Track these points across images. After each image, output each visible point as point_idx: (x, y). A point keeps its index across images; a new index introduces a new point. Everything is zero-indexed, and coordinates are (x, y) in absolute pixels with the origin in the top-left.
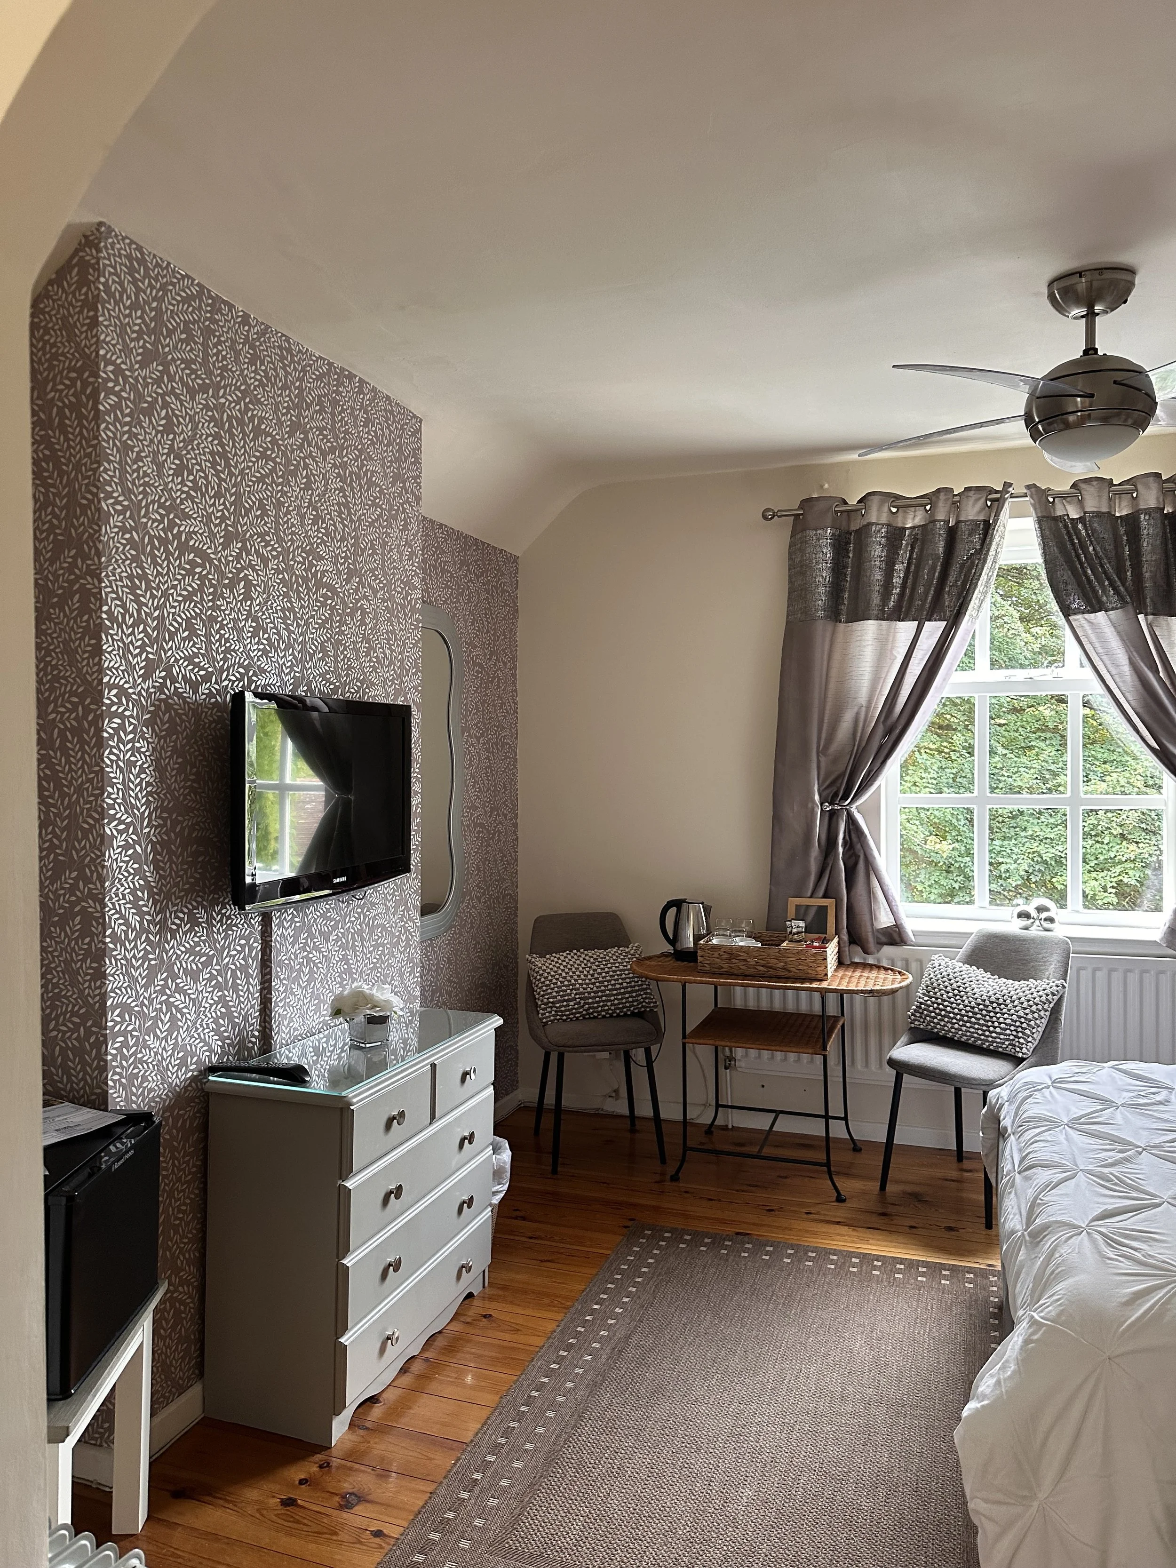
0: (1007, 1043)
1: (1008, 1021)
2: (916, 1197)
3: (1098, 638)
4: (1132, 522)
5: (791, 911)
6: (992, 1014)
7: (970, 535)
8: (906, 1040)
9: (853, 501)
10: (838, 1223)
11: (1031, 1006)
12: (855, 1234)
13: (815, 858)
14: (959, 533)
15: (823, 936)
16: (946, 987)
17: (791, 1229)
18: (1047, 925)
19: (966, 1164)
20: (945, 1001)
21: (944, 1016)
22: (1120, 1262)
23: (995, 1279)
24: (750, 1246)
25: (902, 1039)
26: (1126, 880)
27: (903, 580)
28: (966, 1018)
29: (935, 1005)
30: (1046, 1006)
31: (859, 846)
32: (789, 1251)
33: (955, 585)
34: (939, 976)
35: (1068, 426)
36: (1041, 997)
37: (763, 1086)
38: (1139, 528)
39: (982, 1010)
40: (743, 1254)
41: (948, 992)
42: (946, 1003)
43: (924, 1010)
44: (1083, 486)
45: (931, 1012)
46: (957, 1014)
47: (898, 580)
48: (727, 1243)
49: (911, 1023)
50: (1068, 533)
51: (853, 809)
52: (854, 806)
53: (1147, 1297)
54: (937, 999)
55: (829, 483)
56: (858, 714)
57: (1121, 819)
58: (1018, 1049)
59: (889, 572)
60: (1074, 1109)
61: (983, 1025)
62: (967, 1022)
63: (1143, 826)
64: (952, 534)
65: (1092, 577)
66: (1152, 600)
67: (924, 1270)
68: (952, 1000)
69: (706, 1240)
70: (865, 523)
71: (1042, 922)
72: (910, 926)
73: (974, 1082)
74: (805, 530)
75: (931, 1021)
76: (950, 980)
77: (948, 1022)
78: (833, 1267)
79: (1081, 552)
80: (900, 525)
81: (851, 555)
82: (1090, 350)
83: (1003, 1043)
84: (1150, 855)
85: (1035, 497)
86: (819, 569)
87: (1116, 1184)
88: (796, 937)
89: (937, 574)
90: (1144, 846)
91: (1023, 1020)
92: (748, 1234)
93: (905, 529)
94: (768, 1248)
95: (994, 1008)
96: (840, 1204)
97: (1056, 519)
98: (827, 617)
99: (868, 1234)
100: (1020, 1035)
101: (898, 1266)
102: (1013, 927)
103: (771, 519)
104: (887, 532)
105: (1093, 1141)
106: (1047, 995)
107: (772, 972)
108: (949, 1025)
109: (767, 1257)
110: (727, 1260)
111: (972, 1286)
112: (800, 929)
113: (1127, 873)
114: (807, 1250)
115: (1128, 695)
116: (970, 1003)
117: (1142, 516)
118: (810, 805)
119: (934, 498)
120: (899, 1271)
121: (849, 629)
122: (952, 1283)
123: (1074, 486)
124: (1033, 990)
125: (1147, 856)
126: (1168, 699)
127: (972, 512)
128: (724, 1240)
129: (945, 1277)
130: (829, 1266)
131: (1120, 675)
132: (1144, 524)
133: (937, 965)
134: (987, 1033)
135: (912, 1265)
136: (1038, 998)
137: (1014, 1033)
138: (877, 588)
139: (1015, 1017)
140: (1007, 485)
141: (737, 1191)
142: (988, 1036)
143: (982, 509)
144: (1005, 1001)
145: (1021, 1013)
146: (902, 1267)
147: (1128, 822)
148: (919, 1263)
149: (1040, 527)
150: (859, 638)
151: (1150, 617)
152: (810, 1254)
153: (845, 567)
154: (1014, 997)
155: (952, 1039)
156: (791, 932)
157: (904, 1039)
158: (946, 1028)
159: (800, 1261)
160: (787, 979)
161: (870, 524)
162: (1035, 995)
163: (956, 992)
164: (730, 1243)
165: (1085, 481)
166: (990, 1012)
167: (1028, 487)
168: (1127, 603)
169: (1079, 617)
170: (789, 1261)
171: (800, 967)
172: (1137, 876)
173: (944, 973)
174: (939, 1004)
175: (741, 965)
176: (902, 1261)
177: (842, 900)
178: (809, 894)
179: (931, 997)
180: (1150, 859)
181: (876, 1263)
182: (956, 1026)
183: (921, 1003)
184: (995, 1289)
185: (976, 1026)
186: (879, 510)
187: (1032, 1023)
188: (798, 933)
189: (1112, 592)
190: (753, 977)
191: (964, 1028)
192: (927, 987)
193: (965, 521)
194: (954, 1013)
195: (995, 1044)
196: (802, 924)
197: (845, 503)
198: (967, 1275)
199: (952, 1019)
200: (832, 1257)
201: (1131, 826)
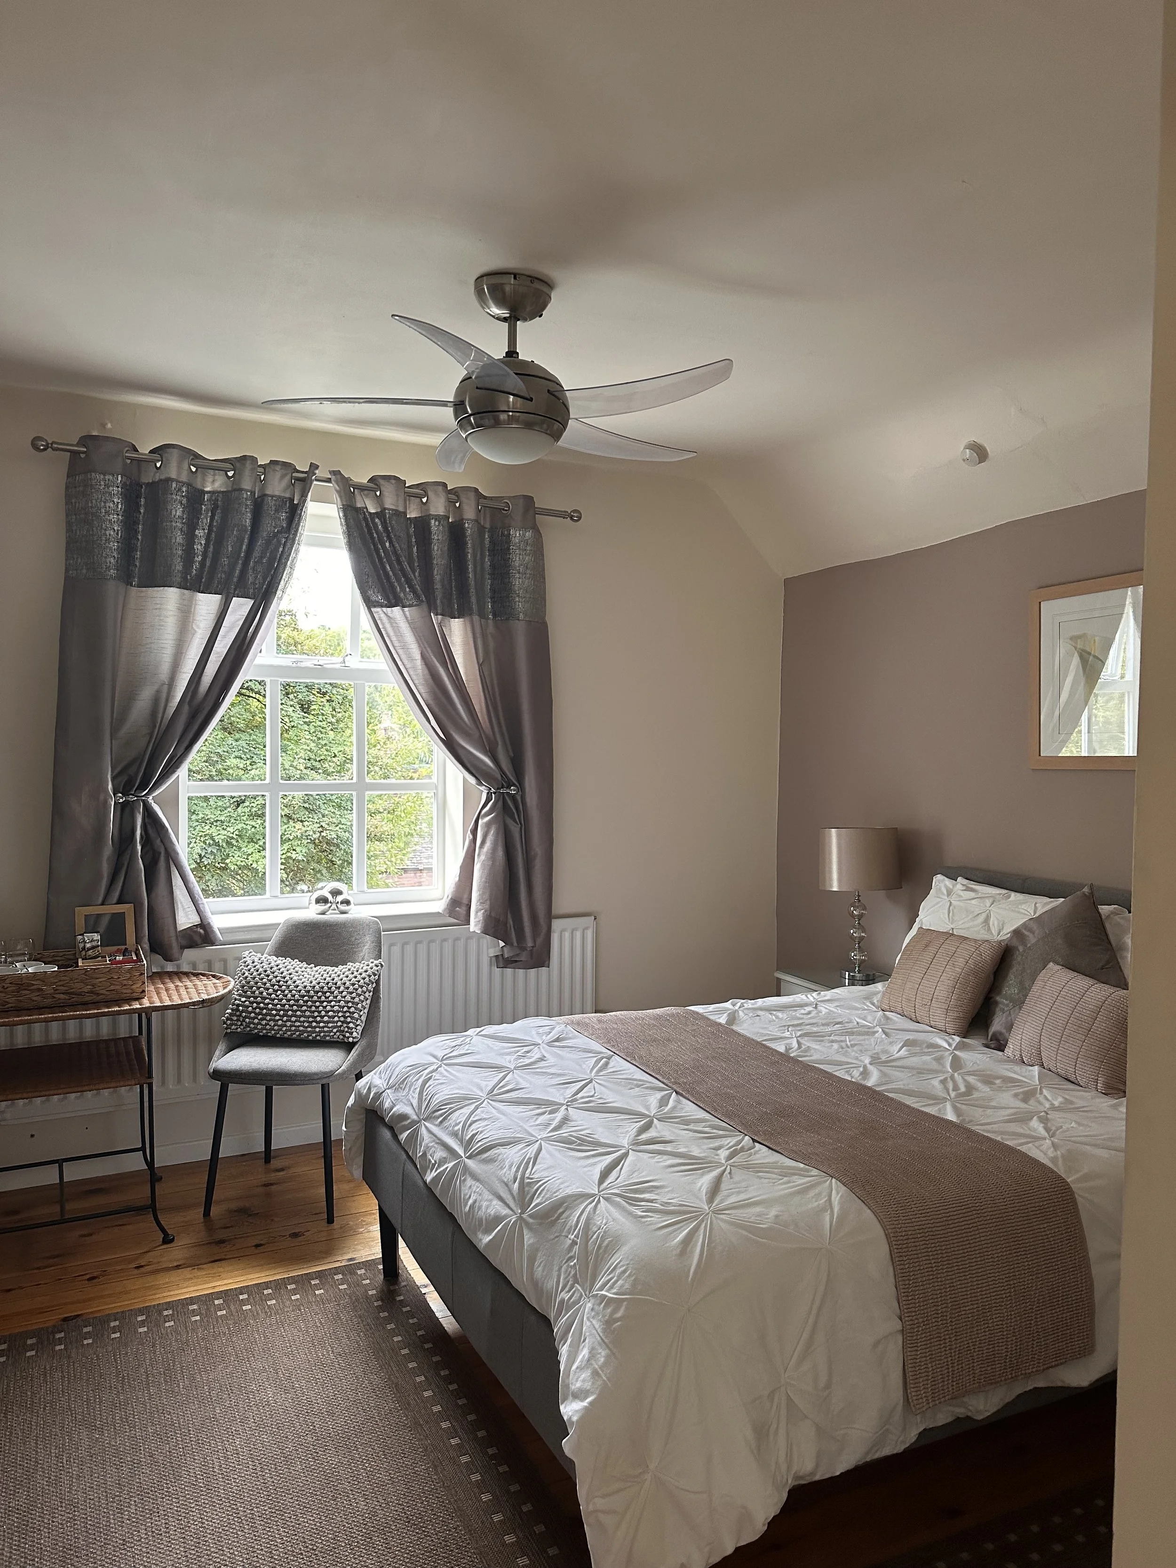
0: (335, 1030)
1: (336, 1008)
2: (244, 1212)
3: (395, 632)
4: (422, 525)
5: (80, 923)
6: (318, 1004)
7: (277, 511)
8: (224, 1047)
9: (145, 449)
10: (178, 1267)
11: (357, 990)
12: (199, 1273)
13: (109, 858)
14: (265, 507)
15: (123, 947)
16: (265, 984)
17: (127, 1293)
18: (343, 907)
19: (275, 1163)
20: (266, 998)
21: (266, 1015)
22: (651, 1217)
23: (363, 1271)
24: (89, 1329)
25: (219, 1047)
26: (294, 856)
27: (205, 547)
28: (290, 1013)
29: (255, 1005)
30: (370, 987)
31: (158, 841)
32: (139, 1319)
33: (259, 562)
34: (255, 973)
35: (497, 424)
36: (364, 979)
37: (32, 1136)
38: (430, 533)
39: (307, 1001)
40: (85, 1342)
41: (268, 989)
42: (267, 1001)
43: (243, 1011)
44: (382, 482)
45: (251, 1013)
46: (280, 1010)
47: (199, 547)
48: (58, 1336)
49: (226, 1029)
50: (367, 525)
51: (150, 799)
52: (151, 798)
53: (694, 1239)
54: (256, 998)
55: (111, 422)
56: (158, 692)
57: (287, 800)
58: (347, 1035)
59: (190, 537)
60: (483, 1084)
61: (309, 1017)
62: (291, 1016)
63: (306, 805)
64: (258, 505)
65: (391, 574)
66: (442, 602)
67: (293, 1286)
68: (273, 996)
69: (29, 1342)
70: (163, 477)
71: (339, 905)
72: (218, 923)
73: (316, 1077)
74: (90, 471)
75: (250, 1023)
76: (268, 976)
77: (270, 1020)
78: (198, 1318)
79: (380, 546)
80: (199, 487)
81: (142, 511)
82: (512, 353)
83: (332, 1031)
84: (314, 832)
85: (340, 484)
86: (110, 521)
87: (579, 1145)
88: (90, 952)
89: (244, 547)
90: (308, 824)
91: (350, 1004)
92: (78, 1316)
93: (204, 493)
94: (112, 1324)
95: (320, 997)
96: (169, 1246)
97: (357, 510)
98: (118, 578)
99: (217, 1268)
100: (349, 1020)
101: (266, 1292)
102: (311, 913)
103: (44, 450)
104: (187, 491)
105: (521, 1108)
106: (370, 976)
107: (75, 999)
108: (272, 1023)
109: (118, 1335)
110: (69, 1357)
111: (345, 1286)
112: (94, 944)
113: (294, 850)
114: (160, 1308)
115: (420, 687)
116: (294, 996)
117: (433, 522)
118: (102, 797)
119: (238, 465)
120: (270, 1297)
121: (143, 594)
122: (326, 1291)
123: (372, 480)
124: (356, 973)
125: (311, 833)
126: (455, 691)
127: (277, 487)
128: (53, 1333)
129: (317, 1287)
130: (193, 1319)
131: (414, 668)
132: (434, 529)
133: (249, 962)
134: (314, 1024)
135: (278, 1286)
136: (362, 981)
137: (342, 1019)
138: (180, 552)
139: (342, 1003)
140: (314, 467)
141: (39, 1268)
142: (315, 1027)
143: (288, 487)
144: (330, 988)
145: (348, 998)
146: (270, 1291)
147: (294, 803)
148: (284, 1282)
149: (345, 515)
150: (158, 606)
151: (440, 617)
152: (165, 1313)
153: (136, 523)
154: (339, 983)
155: (273, 1037)
156: (84, 948)
157: (221, 1047)
158: (268, 1027)
159: (158, 1325)
160: (96, 1004)
161: (169, 480)
162: (359, 977)
163: (276, 987)
164: (62, 1335)
165: (385, 478)
166: (316, 1002)
167: (335, 473)
168: (422, 601)
169: (379, 609)
170: (145, 1329)
171: (112, 987)
172: (304, 851)
173: (261, 970)
174: (258, 1003)
175: (35, 996)
176: (267, 1285)
177: (142, 904)
178: (100, 900)
179: (250, 997)
180: (314, 836)
181: (241, 1297)
182: (280, 1022)
183: (238, 1005)
184: (368, 1281)
185: (302, 1019)
186: (179, 467)
187: (360, 1006)
188: (93, 948)
189: (408, 590)
190: (51, 1008)
191: (289, 1024)
192: (243, 987)
193: (272, 496)
194: (276, 1010)
195: (322, 1034)
196: (97, 937)
197: (136, 450)
198: (336, 1277)
199: (275, 1015)
200: (191, 1308)
201: (297, 807)
